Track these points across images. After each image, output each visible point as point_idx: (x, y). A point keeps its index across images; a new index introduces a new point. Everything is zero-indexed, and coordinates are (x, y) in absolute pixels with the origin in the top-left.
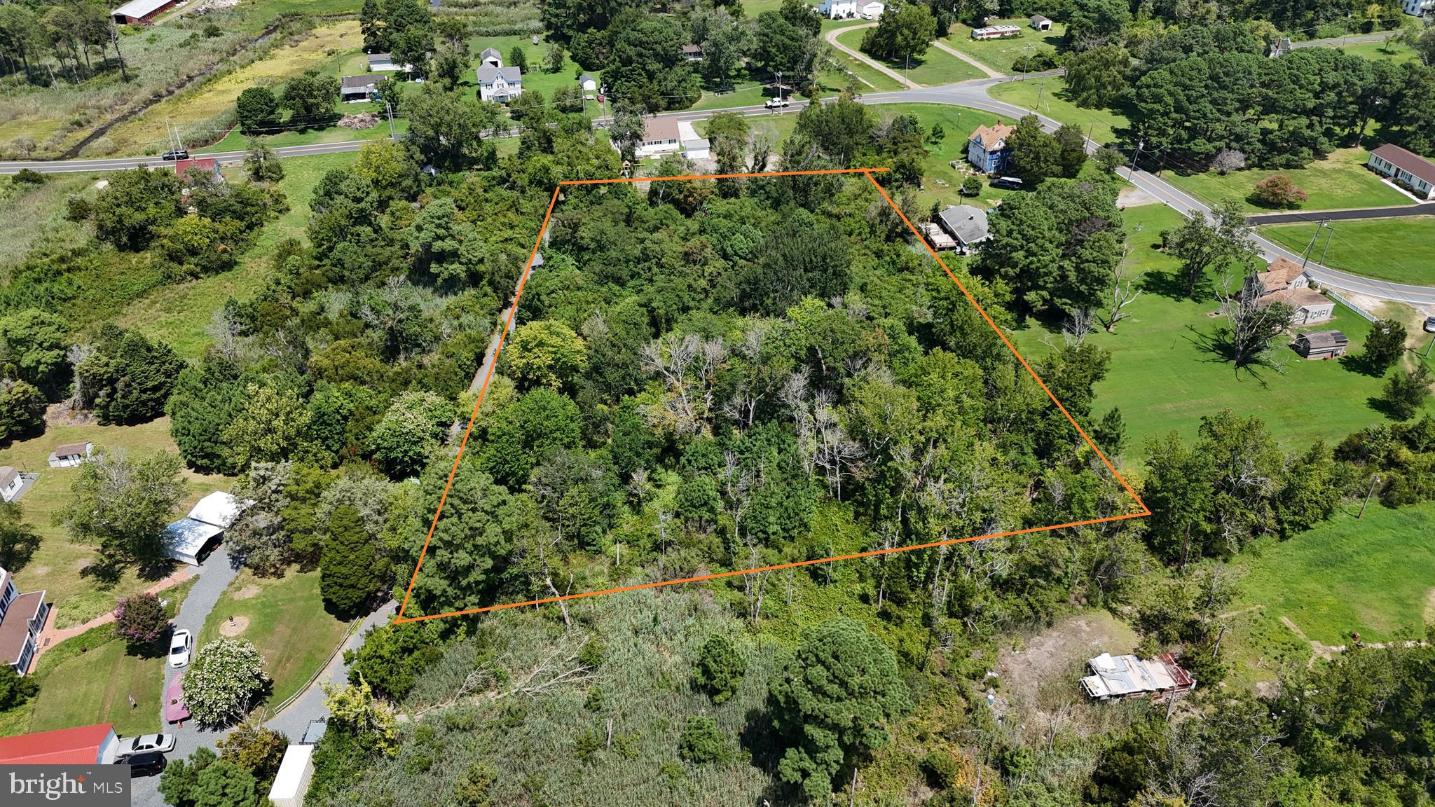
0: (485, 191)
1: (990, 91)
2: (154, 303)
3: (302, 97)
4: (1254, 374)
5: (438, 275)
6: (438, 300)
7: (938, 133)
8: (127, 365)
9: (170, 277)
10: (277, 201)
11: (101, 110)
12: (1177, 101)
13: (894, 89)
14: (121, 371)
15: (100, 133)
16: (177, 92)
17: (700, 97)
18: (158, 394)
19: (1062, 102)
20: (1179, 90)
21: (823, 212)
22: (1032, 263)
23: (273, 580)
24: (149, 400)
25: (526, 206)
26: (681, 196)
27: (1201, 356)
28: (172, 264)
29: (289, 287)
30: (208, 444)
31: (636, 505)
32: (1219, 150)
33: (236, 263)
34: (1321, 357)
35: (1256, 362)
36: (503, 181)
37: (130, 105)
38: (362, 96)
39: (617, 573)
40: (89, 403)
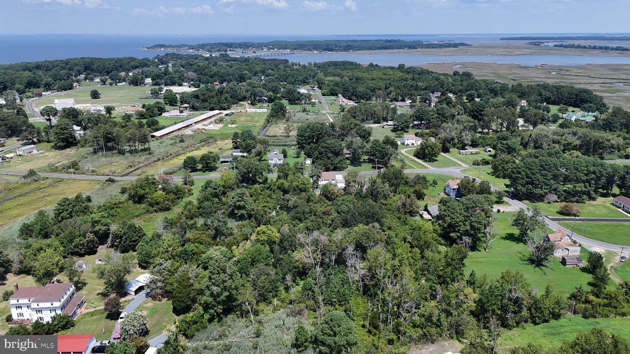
0: (261, 191)
1: (461, 171)
2: (141, 219)
3: (205, 160)
4: (541, 270)
5: (237, 214)
6: (236, 223)
7: (435, 183)
8: (127, 232)
9: (148, 211)
10: (189, 191)
11: (139, 163)
12: (527, 174)
13: (423, 168)
14: (125, 234)
15: (138, 169)
16: (165, 158)
17: (347, 167)
18: (135, 243)
19: (490, 176)
20: (527, 170)
21: (381, 203)
22: (452, 221)
23: (158, 302)
24: (132, 245)
25: (274, 196)
26: (329, 195)
27: (521, 262)
28: (149, 207)
29: (186, 215)
30: (147, 258)
31: (287, 289)
32: (546, 193)
33: (171, 209)
34: (572, 266)
35: (544, 266)
36: (268, 188)
37: (149, 161)
38: (227, 162)
39: (275, 310)
40: (112, 246)
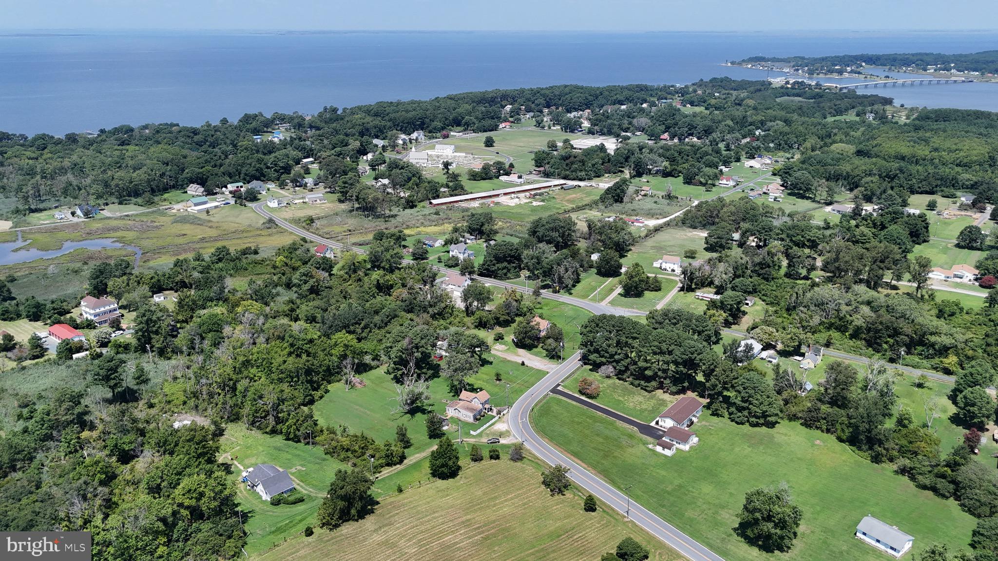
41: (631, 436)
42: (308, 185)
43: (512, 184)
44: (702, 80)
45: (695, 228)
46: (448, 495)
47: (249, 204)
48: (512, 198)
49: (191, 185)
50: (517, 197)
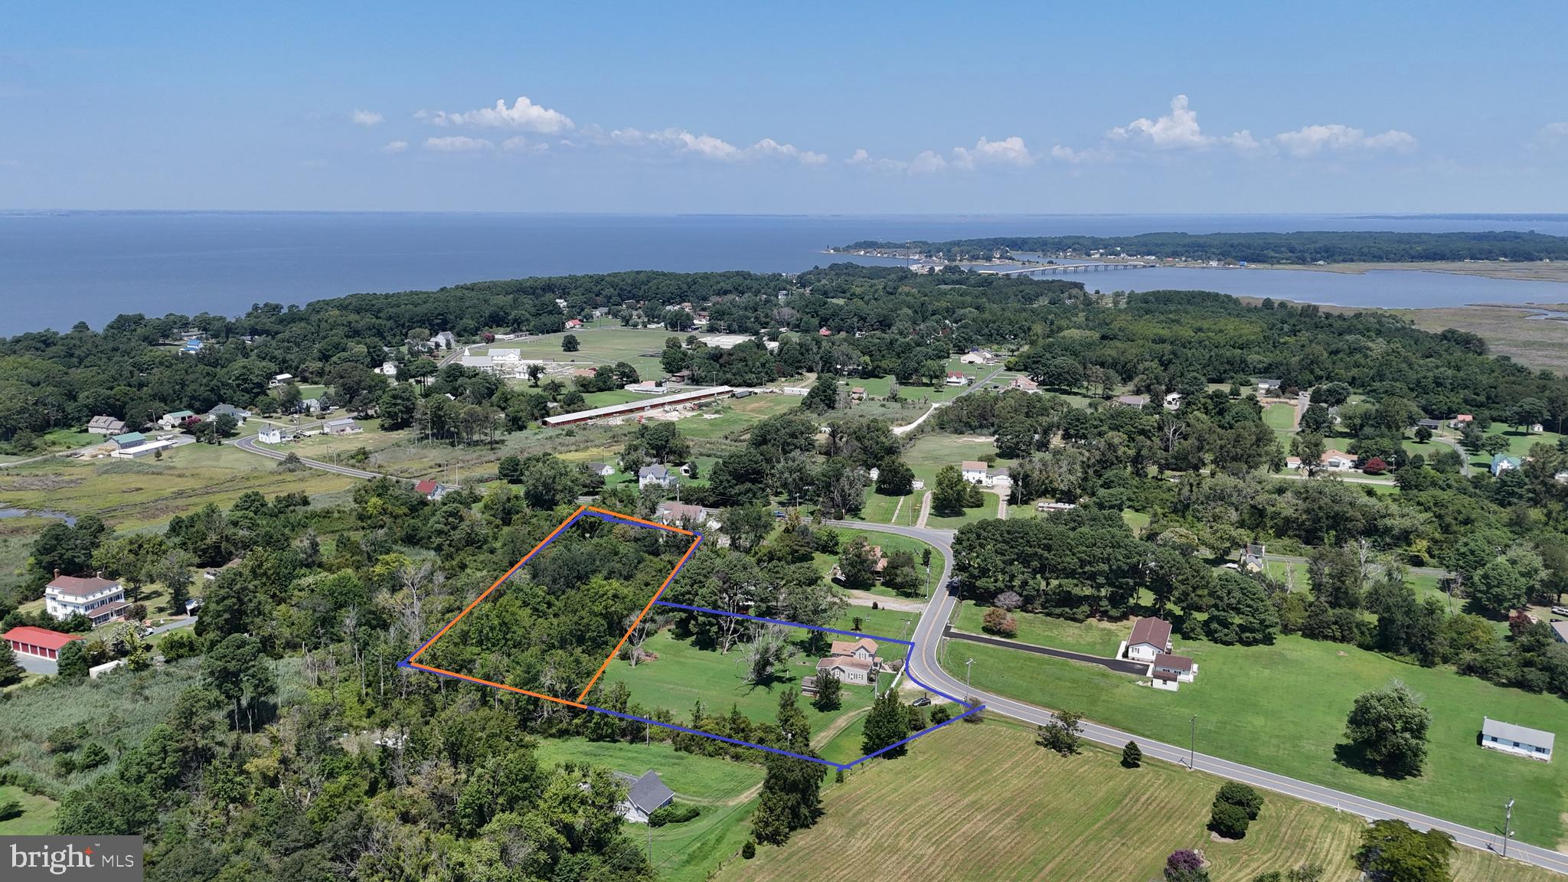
41: (1104, 675)
42: (312, 409)
43: (648, 395)
44: (817, 268)
45: (962, 433)
46: (915, 777)
47: (225, 442)
48: (667, 412)
49: (96, 418)
50: (675, 410)
